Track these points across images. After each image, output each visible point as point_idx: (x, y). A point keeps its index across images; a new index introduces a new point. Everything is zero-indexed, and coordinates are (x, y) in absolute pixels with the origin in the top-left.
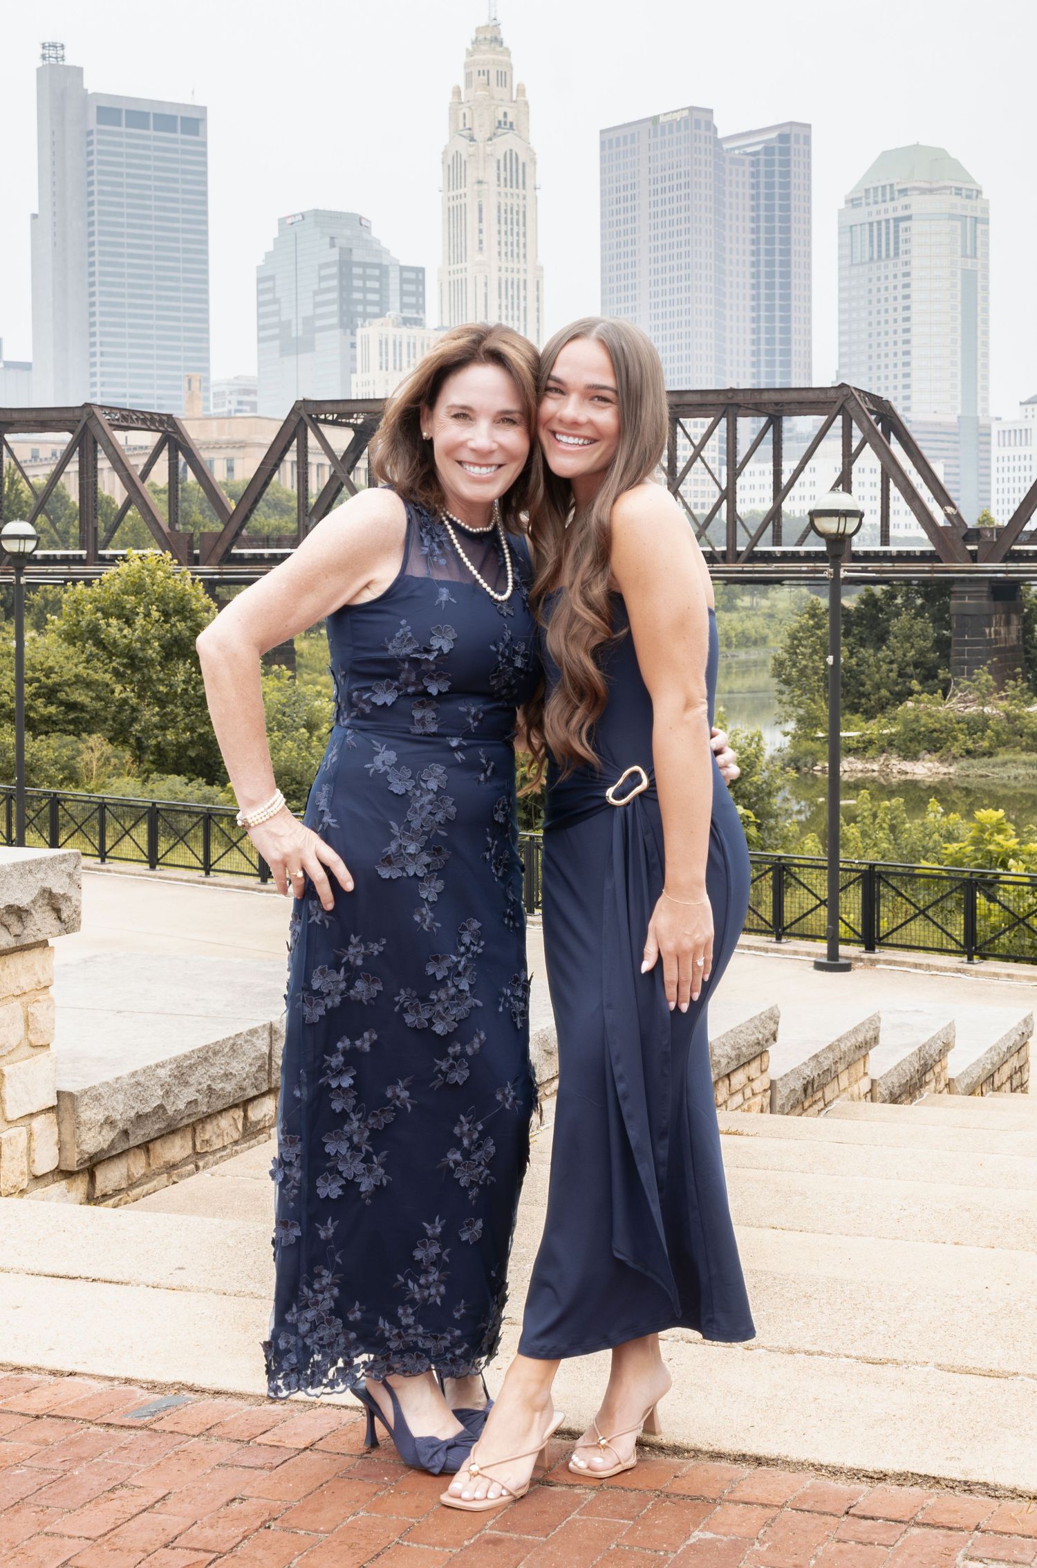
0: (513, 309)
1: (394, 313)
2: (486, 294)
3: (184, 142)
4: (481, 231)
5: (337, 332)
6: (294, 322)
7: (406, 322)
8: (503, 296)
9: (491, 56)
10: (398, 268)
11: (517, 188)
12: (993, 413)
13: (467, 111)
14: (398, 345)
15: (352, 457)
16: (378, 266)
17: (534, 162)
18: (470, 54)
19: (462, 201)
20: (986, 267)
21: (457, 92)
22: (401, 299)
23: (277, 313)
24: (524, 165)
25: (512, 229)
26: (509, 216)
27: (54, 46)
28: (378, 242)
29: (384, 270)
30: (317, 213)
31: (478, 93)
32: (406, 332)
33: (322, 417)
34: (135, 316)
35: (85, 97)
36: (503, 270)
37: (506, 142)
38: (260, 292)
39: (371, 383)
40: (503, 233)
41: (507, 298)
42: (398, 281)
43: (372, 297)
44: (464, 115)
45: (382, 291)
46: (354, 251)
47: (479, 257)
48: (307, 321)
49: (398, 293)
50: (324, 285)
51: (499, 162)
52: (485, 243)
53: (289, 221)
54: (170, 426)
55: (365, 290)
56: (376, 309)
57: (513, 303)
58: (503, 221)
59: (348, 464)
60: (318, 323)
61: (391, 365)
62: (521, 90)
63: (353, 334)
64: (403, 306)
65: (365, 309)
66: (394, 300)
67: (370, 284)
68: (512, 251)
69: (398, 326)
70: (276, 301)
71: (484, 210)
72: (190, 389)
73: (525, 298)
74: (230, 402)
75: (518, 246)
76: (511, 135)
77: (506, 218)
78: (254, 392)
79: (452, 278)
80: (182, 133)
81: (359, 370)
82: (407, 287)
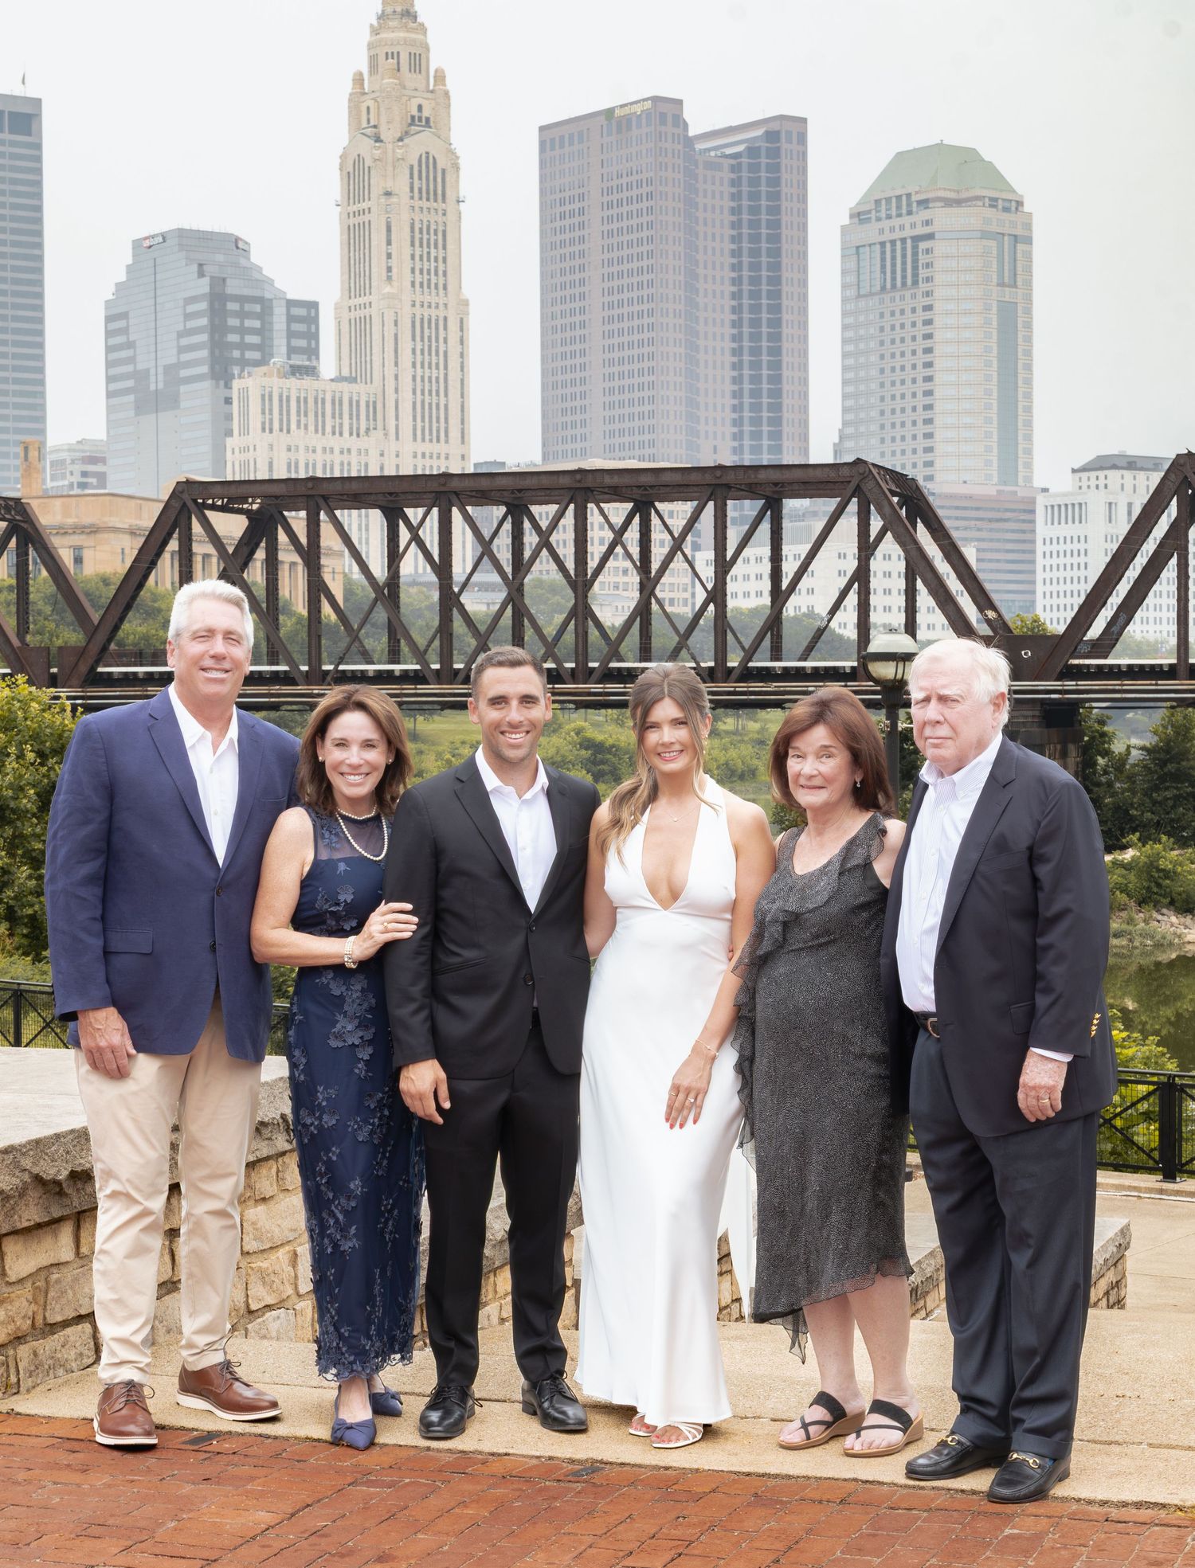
0: (430, 354)
1: (279, 359)
2: (396, 335)
3: (13, 144)
4: (389, 256)
5: (207, 384)
6: (152, 372)
7: (296, 371)
8: (418, 338)
9: (402, 35)
10: (284, 303)
11: (436, 201)
12: (1038, 483)
13: (371, 103)
14: (285, 401)
15: (245, 551)
16: (260, 300)
17: (456, 167)
18: (375, 31)
20: (1028, 299)
21: (358, 79)
22: (289, 343)
23: (132, 360)
24: (444, 171)
25: (429, 253)
26: (425, 237)
28: (259, 269)
29: (266, 305)
30: (181, 233)
31: (385, 81)
32: (294, 384)
33: (210, 501)
36: (418, 304)
37: (420, 143)
38: (109, 334)
39: (251, 448)
40: (417, 258)
41: (422, 340)
42: (284, 319)
43: (252, 339)
44: (368, 108)
45: (264, 331)
46: (228, 282)
47: (387, 289)
48: (168, 369)
49: (284, 334)
50: (191, 324)
51: (412, 167)
52: (395, 270)
53: (147, 243)
55: (242, 331)
56: (256, 355)
57: (430, 347)
58: (417, 243)
60: (184, 373)
61: (276, 426)
62: (440, 77)
63: (228, 386)
64: (292, 351)
65: (243, 354)
66: (280, 344)
67: (248, 323)
68: (429, 281)
69: (285, 376)
70: (130, 345)
71: (393, 229)
72: (26, 457)
73: (445, 341)
74: (72, 473)
75: (436, 274)
76: (427, 134)
77: (421, 239)
78: (103, 460)
79: (353, 315)
80: (11, 132)
81: (236, 432)
82: (296, 327)
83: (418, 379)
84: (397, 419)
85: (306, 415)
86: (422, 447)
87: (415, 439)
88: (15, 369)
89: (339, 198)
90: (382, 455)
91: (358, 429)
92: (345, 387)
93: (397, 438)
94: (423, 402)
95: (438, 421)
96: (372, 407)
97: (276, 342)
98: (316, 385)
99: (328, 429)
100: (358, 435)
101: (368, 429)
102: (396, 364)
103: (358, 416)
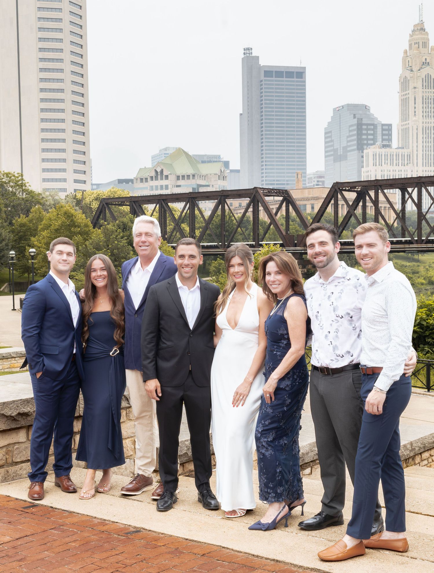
0: (428, 138)
1: (379, 143)
2: (417, 133)
3: (297, 81)
4: (415, 108)
5: (356, 152)
6: (339, 149)
7: (384, 146)
8: (424, 133)
9: (420, 36)
10: (381, 125)
11: (431, 89)
13: (410, 59)
14: (380, 156)
15: (356, 203)
16: (373, 125)
18: (411, 36)
19: (407, 96)
21: (406, 52)
22: (382, 137)
23: (333, 146)
24: (433, 79)
25: (428, 106)
26: (427, 101)
27: (248, 49)
28: (373, 115)
29: (375, 126)
30: (348, 105)
31: (414, 52)
32: (383, 150)
33: (344, 188)
34: (278, 150)
35: (260, 67)
36: (424, 123)
37: (426, 71)
38: (326, 138)
39: (370, 171)
40: (424, 108)
41: (426, 134)
42: (381, 130)
43: (370, 137)
44: (409, 61)
45: (375, 134)
46: (363, 119)
47: (414, 118)
48: (345, 148)
49: (381, 135)
50: (351, 133)
51: (423, 79)
52: (417, 112)
53: (337, 109)
54: (286, 194)
55: (367, 134)
56: (372, 142)
57: (428, 136)
58: (424, 103)
59: (354, 207)
60: (349, 149)
61: (378, 164)
63: (363, 152)
64: (383, 140)
65: (367, 142)
66: (379, 138)
67: (369, 132)
68: (428, 115)
69: (381, 148)
70: (332, 141)
71: (417, 99)
72: (297, 177)
74: (314, 181)
75: (431, 112)
76: (428, 67)
77: (426, 102)
78: (323, 177)
79: (403, 127)
80: (296, 78)
81: (365, 166)
82: (384, 132)
83: (424, 147)
84: (417, 160)
85: (387, 160)
86: (425, 168)
87: (423, 166)
88: (297, 150)
89: (399, 90)
90: (412, 171)
91: (404, 164)
92: (400, 150)
93: (417, 166)
94: (426, 154)
95: (431, 160)
96: (409, 156)
97: (378, 137)
98: (391, 150)
99: (395, 164)
100: (404, 165)
101: (407, 163)
102: (417, 142)
103: (404, 159)
